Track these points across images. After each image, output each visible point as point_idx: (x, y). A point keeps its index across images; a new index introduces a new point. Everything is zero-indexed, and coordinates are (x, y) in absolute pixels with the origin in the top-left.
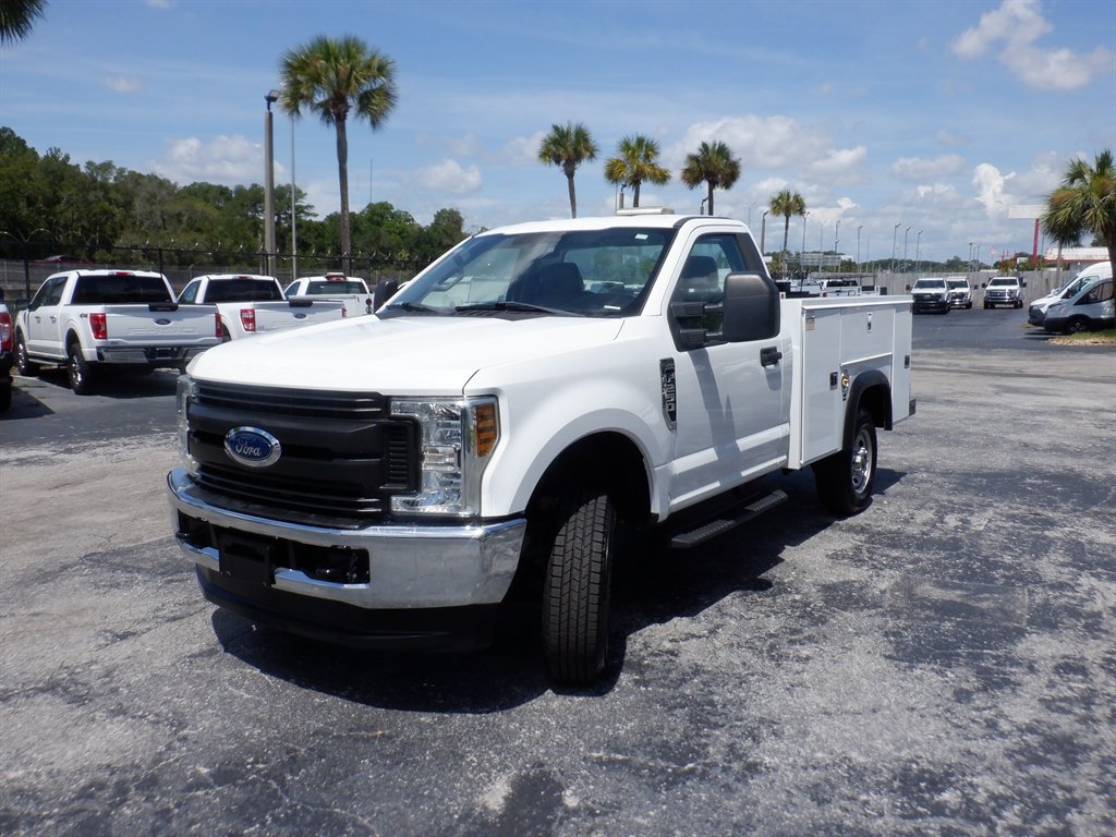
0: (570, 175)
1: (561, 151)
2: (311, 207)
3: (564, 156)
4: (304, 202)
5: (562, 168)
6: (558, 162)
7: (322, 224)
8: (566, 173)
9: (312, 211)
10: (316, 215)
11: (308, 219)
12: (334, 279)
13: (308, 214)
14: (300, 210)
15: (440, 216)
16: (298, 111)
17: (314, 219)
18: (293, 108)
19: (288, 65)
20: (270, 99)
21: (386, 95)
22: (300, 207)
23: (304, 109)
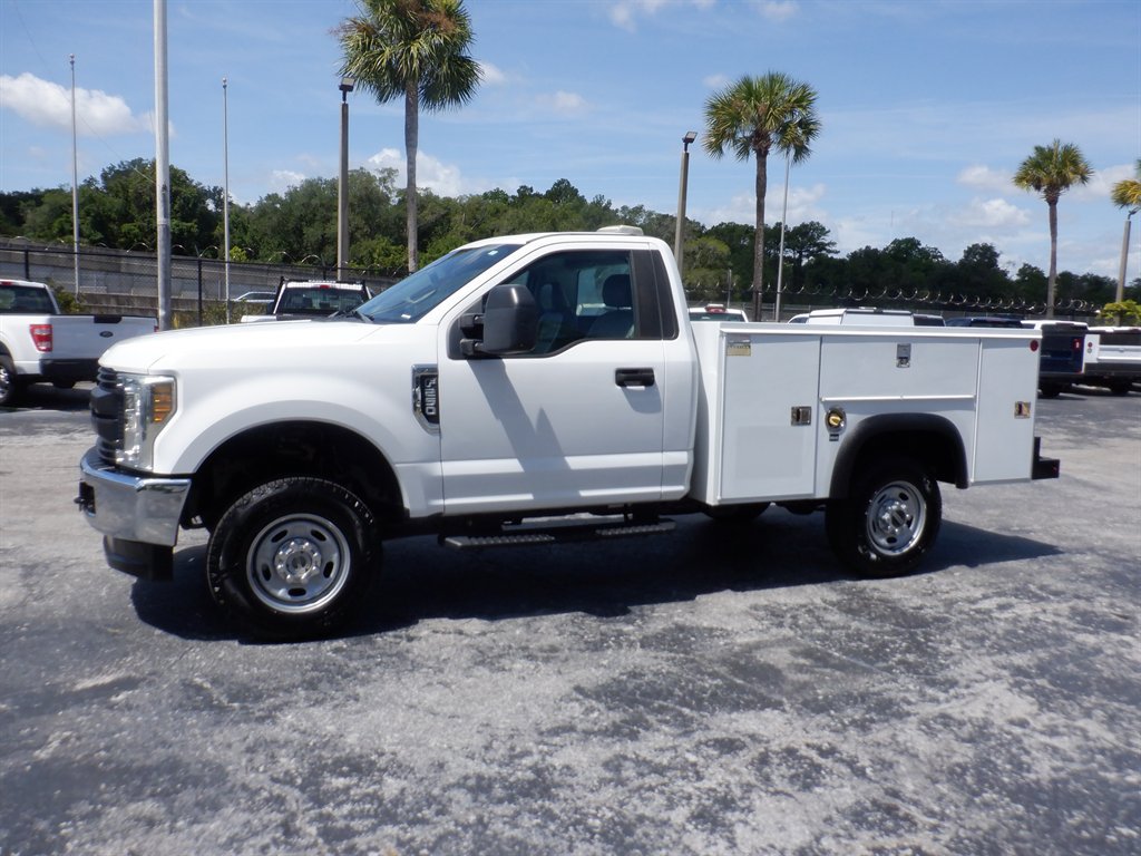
0: (1052, 202)
1: (1042, 174)
2: (834, 244)
3: (1045, 180)
4: (826, 239)
5: (1041, 194)
6: (1038, 187)
7: (842, 261)
8: (1047, 200)
9: (833, 248)
10: (837, 252)
11: (830, 256)
12: (713, 310)
13: (830, 252)
14: (822, 246)
15: (971, 251)
16: (721, 150)
17: (835, 256)
18: (716, 147)
19: (713, 106)
20: (688, 141)
21: (808, 127)
22: (822, 244)
23: (727, 147)
